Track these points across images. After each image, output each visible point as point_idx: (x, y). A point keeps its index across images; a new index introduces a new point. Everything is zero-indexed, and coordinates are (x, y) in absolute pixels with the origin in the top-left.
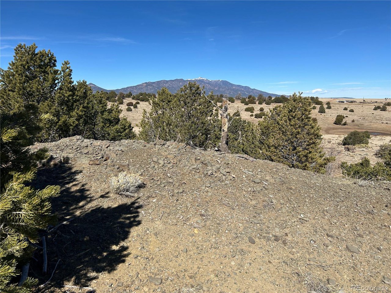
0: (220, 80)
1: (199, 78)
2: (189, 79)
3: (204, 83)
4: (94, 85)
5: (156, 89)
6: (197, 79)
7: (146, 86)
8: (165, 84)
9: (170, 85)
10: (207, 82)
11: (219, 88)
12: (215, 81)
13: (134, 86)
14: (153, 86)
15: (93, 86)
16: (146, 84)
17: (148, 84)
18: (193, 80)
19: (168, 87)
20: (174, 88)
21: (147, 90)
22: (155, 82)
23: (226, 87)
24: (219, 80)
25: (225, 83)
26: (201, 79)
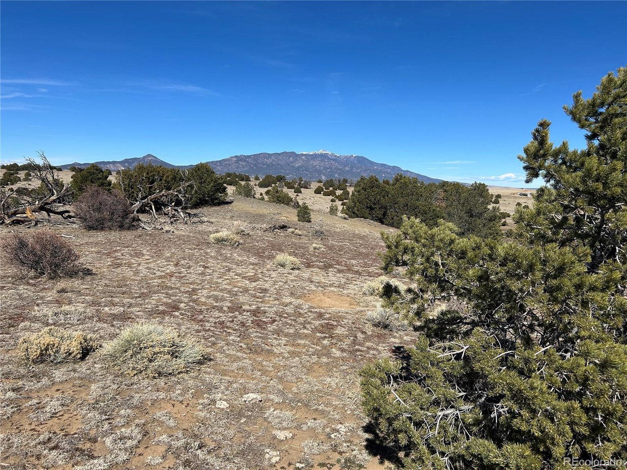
0: (354, 156)
1: (320, 151)
2: (304, 153)
3: (329, 159)
4: (155, 157)
5: (252, 166)
6: (317, 152)
7: (237, 162)
8: (265, 160)
9: (273, 160)
10: (333, 158)
11: (352, 168)
12: (345, 157)
13: (217, 161)
14: (248, 162)
15: (153, 158)
16: (236, 159)
17: (239, 159)
18: (312, 153)
19: (271, 163)
20: (281, 166)
21: (238, 168)
22: (251, 155)
23: (362, 167)
24: (352, 156)
25: (361, 160)
26: (324, 152)
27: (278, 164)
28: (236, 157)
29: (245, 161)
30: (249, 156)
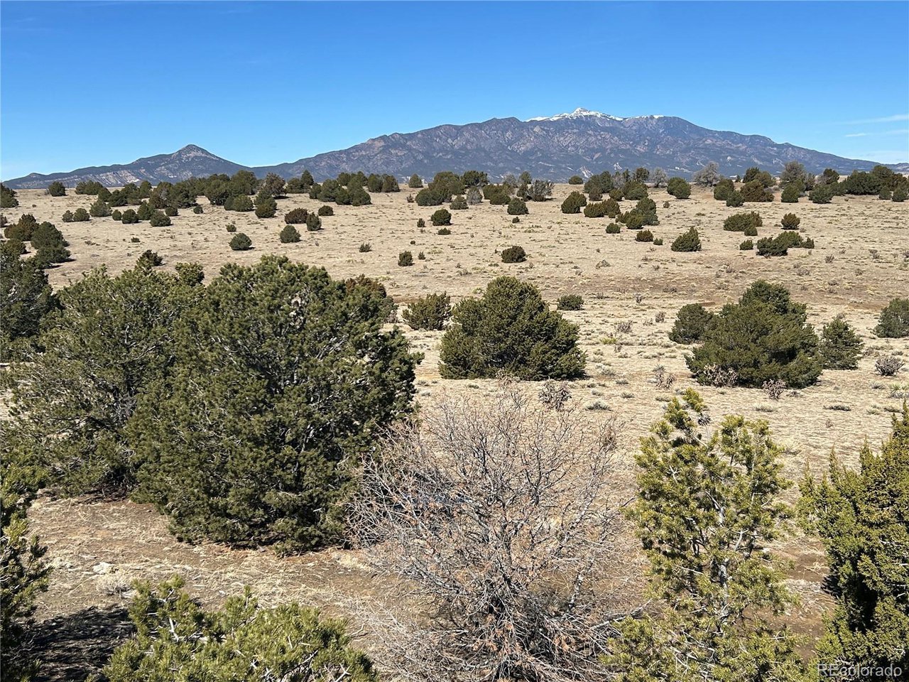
0: (656, 117)
1: (576, 112)
2: (539, 119)
3: (597, 129)
4: (203, 151)
5: (421, 157)
6: (567, 115)
7: (385, 149)
8: (450, 141)
9: (468, 141)
10: (607, 125)
11: (653, 145)
12: (636, 122)
13: (341, 152)
14: (410, 149)
15: (199, 154)
16: (383, 144)
17: (390, 142)
18: (555, 119)
19: (463, 148)
20: (485, 151)
21: (388, 163)
22: (417, 133)
23: (676, 142)
24: (652, 118)
25: (675, 126)
26: (585, 114)
27: (479, 149)
28: (383, 138)
29: (404, 146)
30: (411, 136)
